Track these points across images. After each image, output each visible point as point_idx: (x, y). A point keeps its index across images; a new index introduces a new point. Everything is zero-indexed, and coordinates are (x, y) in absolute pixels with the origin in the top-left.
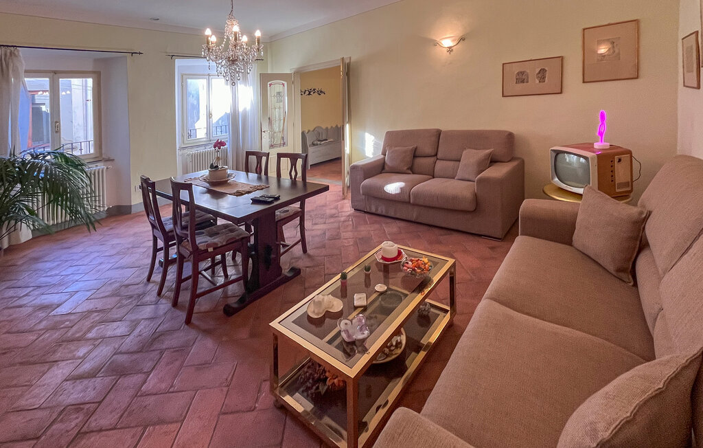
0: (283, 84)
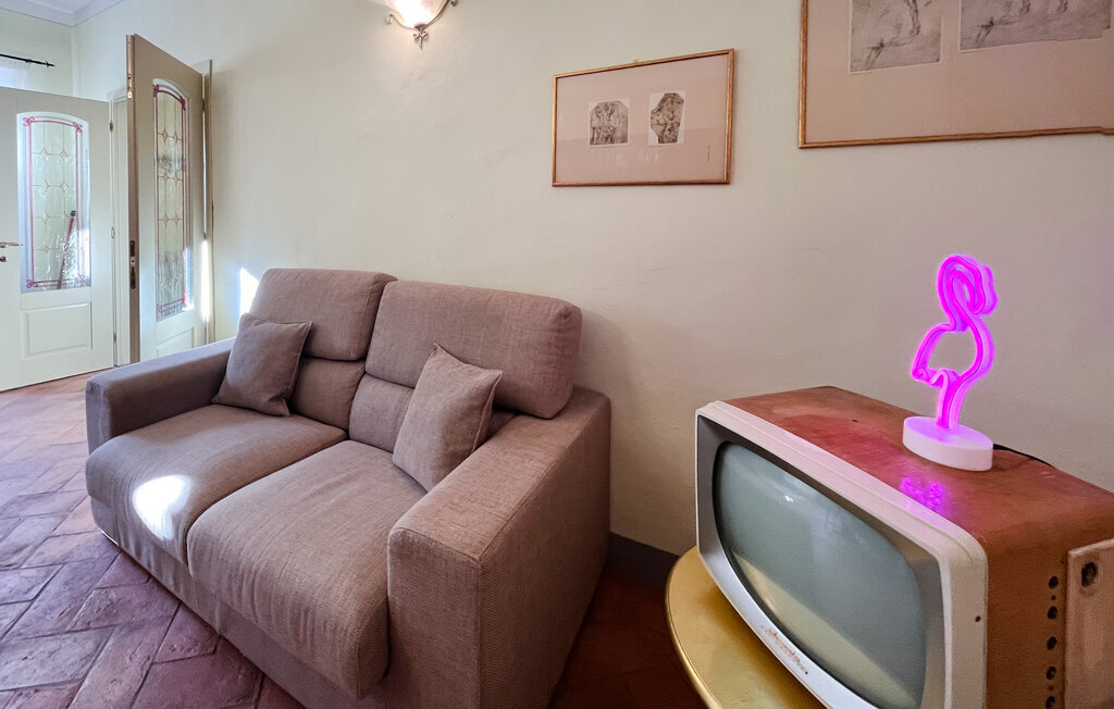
0: (78, 128)
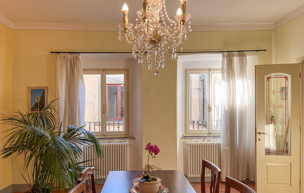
0: (287, 79)
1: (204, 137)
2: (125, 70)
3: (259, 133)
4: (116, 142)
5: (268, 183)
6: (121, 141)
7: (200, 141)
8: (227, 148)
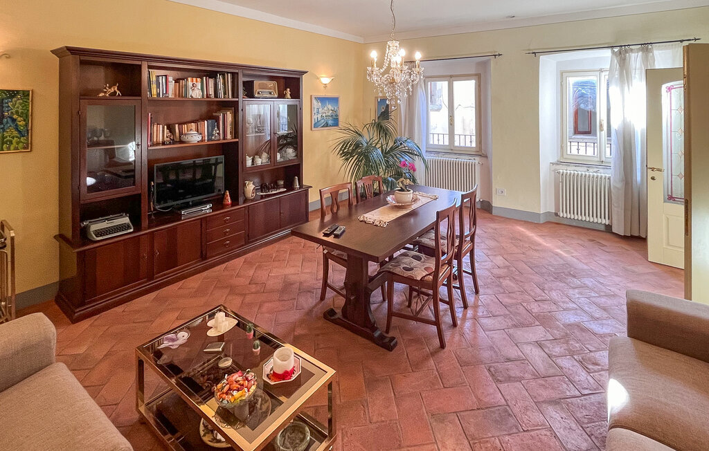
1: (589, 166)
2: (476, 75)
3: (653, 169)
4: (464, 159)
5: (668, 244)
6: (470, 158)
7: (581, 171)
8: (619, 185)
